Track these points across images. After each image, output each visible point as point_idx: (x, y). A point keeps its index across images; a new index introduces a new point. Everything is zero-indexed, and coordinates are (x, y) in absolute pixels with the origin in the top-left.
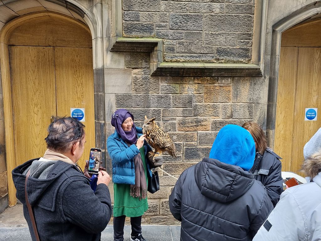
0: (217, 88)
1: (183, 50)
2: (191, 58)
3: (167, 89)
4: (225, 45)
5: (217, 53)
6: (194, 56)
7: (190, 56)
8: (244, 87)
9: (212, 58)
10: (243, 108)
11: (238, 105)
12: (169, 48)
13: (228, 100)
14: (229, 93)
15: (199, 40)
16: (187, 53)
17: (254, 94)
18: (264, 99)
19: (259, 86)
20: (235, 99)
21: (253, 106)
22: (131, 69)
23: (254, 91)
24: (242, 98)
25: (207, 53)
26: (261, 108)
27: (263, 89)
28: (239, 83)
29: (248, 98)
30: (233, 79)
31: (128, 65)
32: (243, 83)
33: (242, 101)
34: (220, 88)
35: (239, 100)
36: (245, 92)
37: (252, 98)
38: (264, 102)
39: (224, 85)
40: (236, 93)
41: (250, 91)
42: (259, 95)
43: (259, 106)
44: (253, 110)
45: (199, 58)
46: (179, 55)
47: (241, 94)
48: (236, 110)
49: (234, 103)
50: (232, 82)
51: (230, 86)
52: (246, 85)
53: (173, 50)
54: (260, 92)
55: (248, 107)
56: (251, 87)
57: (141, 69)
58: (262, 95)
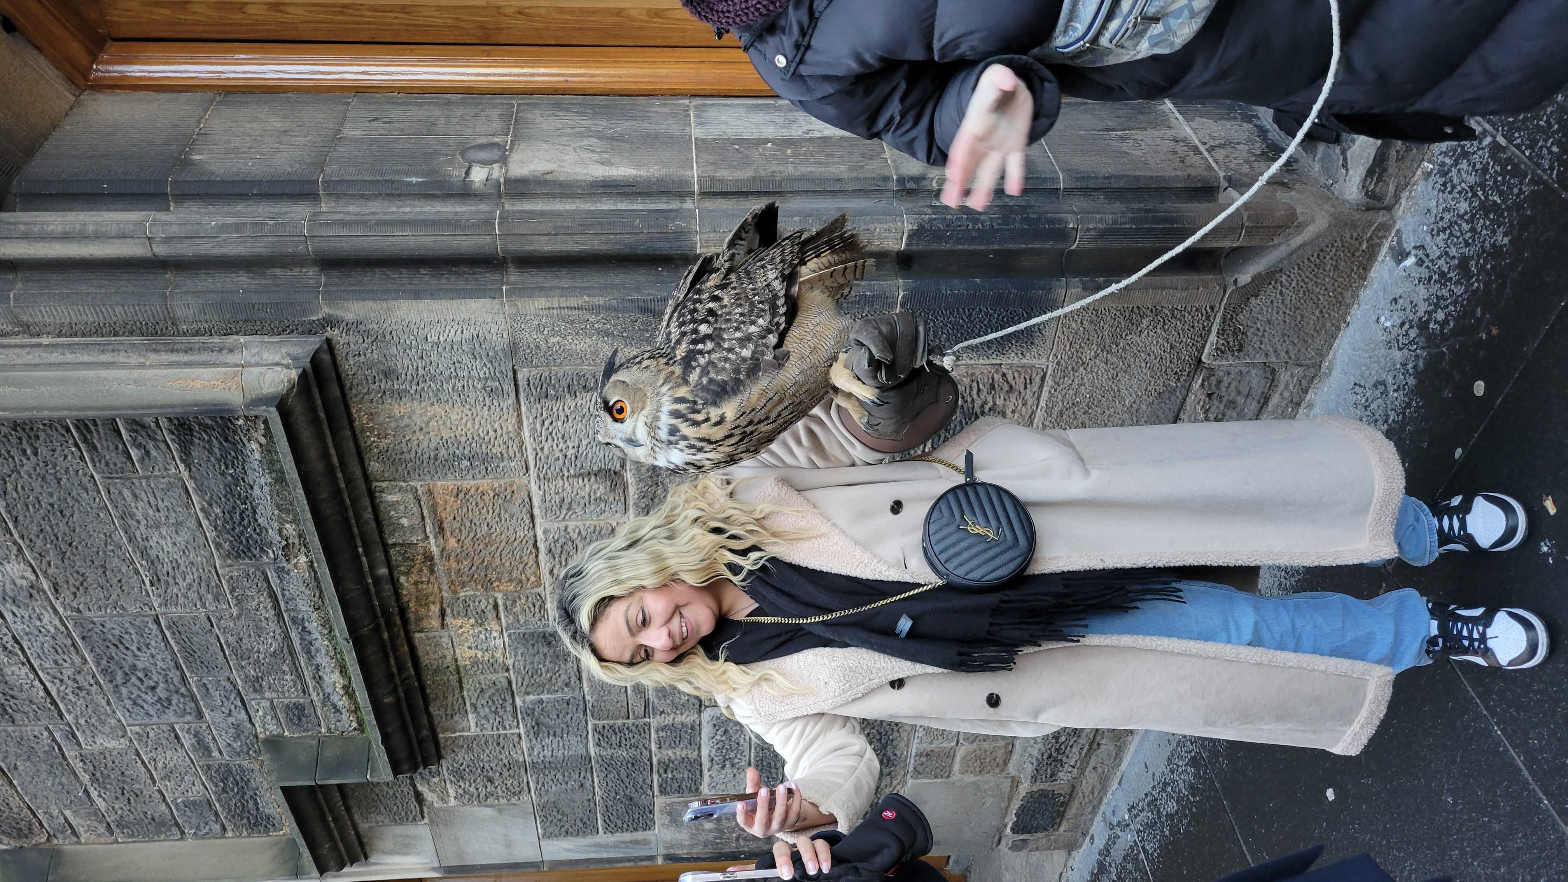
0: (452, 543)
1: (288, 677)
2: (318, 650)
3: (496, 713)
4: (192, 523)
5: (255, 556)
6: (302, 639)
7: (309, 652)
8: (417, 428)
9: (292, 574)
10: (552, 423)
11: (535, 449)
12: (291, 720)
13: (516, 495)
14: (473, 491)
15: (212, 626)
16: (294, 664)
17: (457, 377)
18: (480, 320)
19: (394, 350)
20: (502, 465)
21: (534, 372)
22: (425, 809)
23: (433, 378)
24: (491, 433)
25: (270, 596)
26: (546, 332)
27: (415, 331)
28: (402, 453)
29: (488, 402)
30: (384, 484)
31: (411, 817)
32: (394, 436)
33: (508, 433)
34: (448, 534)
35: (503, 448)
36: (448, 423)
37: (479, 386)
38: (500, 318)
39: (427, 520)
40: (466, 463)
41: (437, 395)
42: (455, 347)
43: (532, 346)
44: (560, 374)
45: (306, 624)
46: (315, 688)
47: (463, 439)
48: (566, 456)
49: (527, 469)
50: (404, 485)
51: (430, 492)
52: (406, 421)
53: (297, 708)
54: (438, 344)
55: (543, 401)
56: (412, 392)
57: (418, 785)
58: (453, 334)
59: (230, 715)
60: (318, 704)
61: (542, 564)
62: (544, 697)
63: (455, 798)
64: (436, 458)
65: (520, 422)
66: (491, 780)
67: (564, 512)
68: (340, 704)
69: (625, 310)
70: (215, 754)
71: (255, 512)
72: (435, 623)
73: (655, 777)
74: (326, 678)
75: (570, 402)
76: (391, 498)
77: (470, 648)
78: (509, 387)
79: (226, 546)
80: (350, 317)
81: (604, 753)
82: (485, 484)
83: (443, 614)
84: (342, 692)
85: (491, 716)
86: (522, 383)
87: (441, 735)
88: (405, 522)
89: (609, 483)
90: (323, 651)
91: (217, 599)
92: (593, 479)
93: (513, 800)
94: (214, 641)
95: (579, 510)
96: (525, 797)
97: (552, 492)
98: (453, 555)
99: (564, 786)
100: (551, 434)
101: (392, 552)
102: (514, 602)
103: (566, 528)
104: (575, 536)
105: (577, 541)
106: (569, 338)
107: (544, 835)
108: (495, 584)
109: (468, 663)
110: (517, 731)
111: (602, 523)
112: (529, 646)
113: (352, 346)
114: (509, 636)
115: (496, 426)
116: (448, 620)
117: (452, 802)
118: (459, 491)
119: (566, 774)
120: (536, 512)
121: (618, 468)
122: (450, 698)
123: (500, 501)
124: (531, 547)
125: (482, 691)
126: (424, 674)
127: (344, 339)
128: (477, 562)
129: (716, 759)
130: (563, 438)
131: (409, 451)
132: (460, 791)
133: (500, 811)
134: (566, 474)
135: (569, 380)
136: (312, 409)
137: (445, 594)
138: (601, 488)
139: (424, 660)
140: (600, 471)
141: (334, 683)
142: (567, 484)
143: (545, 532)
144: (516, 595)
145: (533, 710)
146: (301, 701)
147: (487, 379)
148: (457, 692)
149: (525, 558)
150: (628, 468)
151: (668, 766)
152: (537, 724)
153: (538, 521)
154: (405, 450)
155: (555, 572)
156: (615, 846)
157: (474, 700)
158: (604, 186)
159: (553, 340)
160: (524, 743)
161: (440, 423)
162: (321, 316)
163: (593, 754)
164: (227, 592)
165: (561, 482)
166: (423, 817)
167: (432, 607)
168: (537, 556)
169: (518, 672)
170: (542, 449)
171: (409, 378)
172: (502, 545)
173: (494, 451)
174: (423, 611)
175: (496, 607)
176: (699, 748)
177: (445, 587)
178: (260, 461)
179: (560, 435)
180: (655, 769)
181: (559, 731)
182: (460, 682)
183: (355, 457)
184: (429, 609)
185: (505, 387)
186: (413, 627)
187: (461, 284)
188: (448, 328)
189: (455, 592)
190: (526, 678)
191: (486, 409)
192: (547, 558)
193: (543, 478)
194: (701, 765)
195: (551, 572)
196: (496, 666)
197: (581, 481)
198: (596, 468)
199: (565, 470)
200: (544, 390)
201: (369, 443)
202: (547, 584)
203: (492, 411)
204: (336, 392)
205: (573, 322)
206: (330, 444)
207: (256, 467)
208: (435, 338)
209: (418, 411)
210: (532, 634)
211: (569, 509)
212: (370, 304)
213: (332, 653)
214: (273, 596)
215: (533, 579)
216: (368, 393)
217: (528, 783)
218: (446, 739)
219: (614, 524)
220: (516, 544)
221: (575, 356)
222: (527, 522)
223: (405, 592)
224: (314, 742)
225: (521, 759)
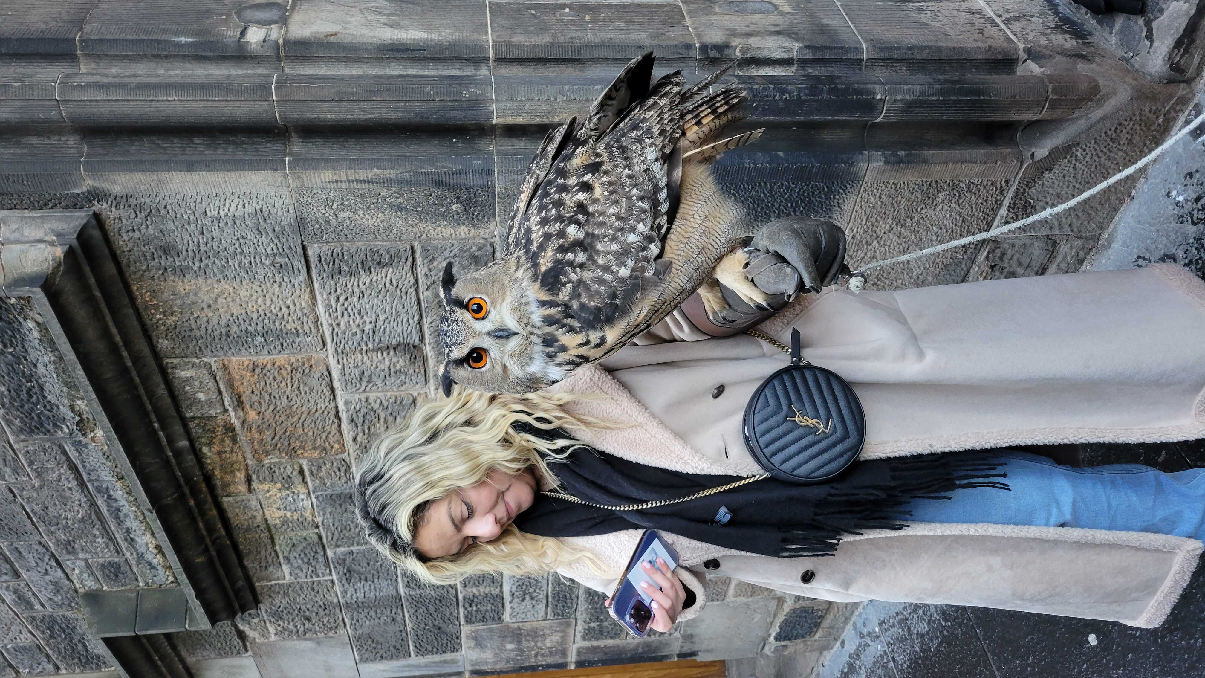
1: (100, 540)
2: (126, 516)
5: (49, 431)
6: (109, 506)
7: (117, 517)
8: (204, 305)
9: (90, 447)
10: (347, 299)
11: (331, 325)
12: (108, 576)
13: (314, 369)
14: (269, 366)
15: (15, 496)
16: (104, 528)
17: (242, 253)
18: (263, 193)
19: (171, 226)
20: (297, 340)
21: (325, 248)
22: (248, 644)
23: (217, 254)
24: (284, 309)
25: (70, 468)
26: (335, 206)
27: (193, 205)
28: (192, 330)
29: (278, 278)
30: (176, 361)
31: (235, 652)
32: (181, 313)
33: (301, 309)
34: (248, 406)
35: (298, 324)
36: (238, 300)
37: (267, 262)
38: (285, 192)
39: (225, 394)
40: (259, 339)
41: (222, 272)
42: (238, 222)
43: (321, 221)
44: (353, 250)
45: (112, 493)
46: (127, 549)
47: (255, 316)
48: (363, 331)
49: (324, 344)
50: (197, 361)
51: (225, 367)
52: (192, 298)
53: (112, 566)
54: (219, 219)
55: (336, 277)
56: (195, 268)
57: (239, 625)
58: (233, 208)
59: (46, 573)
60: (133, 562)
61: (345, 432)
62: (354, 548)
63: (276, 634)
64: (228, 335)
65: (314, 298)
66: (308, 619)
67: (364, 384)
68: (155, 562)
69: (418, 184)
70: (38, 607)
71: (42, 389)
72: (242, 488)
73: (461, 610)
74: (137, 539)
75: (364, 278)
76: (184, 374)
77: (279, 509)
78: (299, 263)
79: (17, 422)
80: (117, 189)
81: (413, 593)
82: (281, 359)
83: (249, 480)
84: (156, 551)
85: (305, 567)
86: (313, 260)
87: (257, 584)
88: (201, 396)
89: (408, 357)
90: (132, 516)
91: (15, 471)
92: (392, 353)
93: (331, 634)
94: (18, 509)
95: (379, 382)
96: (341, 631)
97: (351, 365)
98: (254, 426)
99: (377, 621)
100: (347, 309)
101: (192, 425)
102: (320, 467)
103: (367, 399)
104: (376, 406)
105: (380, 411)
106: (361, 213)
107: (361, 660)
108: (299, 452)
109: (277, 522)
110: (330, 578)
111: (403, 394)
112: (337, 506)
113: (124, 221)
114: (317, 498)
115: (289, 302)
116: (255, 485)
117: (273, 638)
118: (255, 366)
119: (378, 611)
120: (336, 384)
121: (417, 342)
122: (263, 553)
123: (299, 375)
124: (332, 418)
125: (294, 545)
126: (235, 533)
127: (114, 214)
128: (279, 432)
129: (517, 594)
130: (360, 312)
131: (199, 328)
132: (279, 629)
133: (319, 643)
134: (365, 348)
135: (362, 256)
136: (85, 288)
137: (250, 462)
138: (401, 362)
139: (234, 521)
140: (399, 345)
141: (147, 544)
142: (365, 358)
143: (346, 403)
144: (321, 461)
145: (344, 560)
146: (116, 560)
147: (275, 255)
148: (269, 547)
149: (328, 428)
150: (427, 341)
151: (473, 601)
152: (349, 571)
153: (339, 393)
154: (194, 327)
155: (359, 439)
156: (426, 666)
157: (286, 554)
158: (392, 50)
159: (343, 215)
160: (337, 588)
161: (229, 299)
162: (85, 189)
163: (403, 594)
164: (26, 465)
165: (359, 356)
166: (247, 651)
167: (238, 474)
168: (339, 426)
169: (328, 529)
170: (338, 325)
171: (191, 254)
172: (304, 416)
173: (288, 327)
174: (228, 478)
175: (301, 472)
176: (501, 586)
177: (249, 456)
178: (40, 340)
179: (356, 311)
180: (461, 604)
181: (369, 577)
182: (272, 538)
183: (141, 334)
184: (235, 476)
185: (296, 263)
186: (220, 492)
187: (240, 155)
188: (228, 202)
189: (260, 460)
190: (336, 533)
191: (276, 285)
192: (350, 427)
193: (341, 353)
194: (503, 599)
195: (355, 439)
196: (305, 524)
197: (379, 354)
198: (394, 342)
199: (363, 345)
200: (337, 266)
201: (154, 321)
202: (351, 451)
203: (283, 287)
204: (110, 269)
205: (363, 196)
206: (111, 324)
207: (38, 347)
208: (212, 213)
209: (205, 289)
210: (339, 496)
211: (369, 382)
212: (138, 176)
213: (141, 518)
214: (73, 467)
215: (336, 446)
216: (148, 269)
217: (343, 619)
218: (263, 588)
219: (415, 394)
220: (317, 414)
221: (367, 231)
222: (327, 394)
223: (209, 461)
224: (133, 595)
225: (335, 601)
